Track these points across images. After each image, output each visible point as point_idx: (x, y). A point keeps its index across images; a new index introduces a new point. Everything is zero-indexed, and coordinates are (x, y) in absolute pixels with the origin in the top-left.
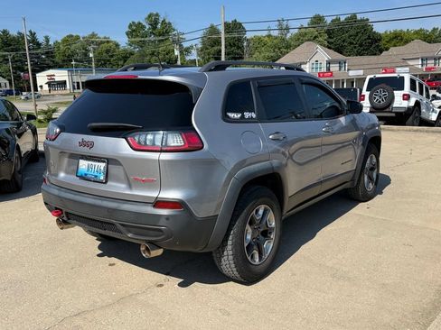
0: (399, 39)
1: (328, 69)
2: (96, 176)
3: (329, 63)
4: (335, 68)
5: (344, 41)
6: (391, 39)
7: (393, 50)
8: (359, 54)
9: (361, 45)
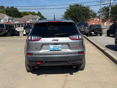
0: (25, 14)
1: (9, 21)
2: (58, 49)
3: (9, 19)
4: (10, 21)
5: (11, 14)
6: (24, 14)
7: (25, 17)
8: (16, 17)
9: (16, 15)
